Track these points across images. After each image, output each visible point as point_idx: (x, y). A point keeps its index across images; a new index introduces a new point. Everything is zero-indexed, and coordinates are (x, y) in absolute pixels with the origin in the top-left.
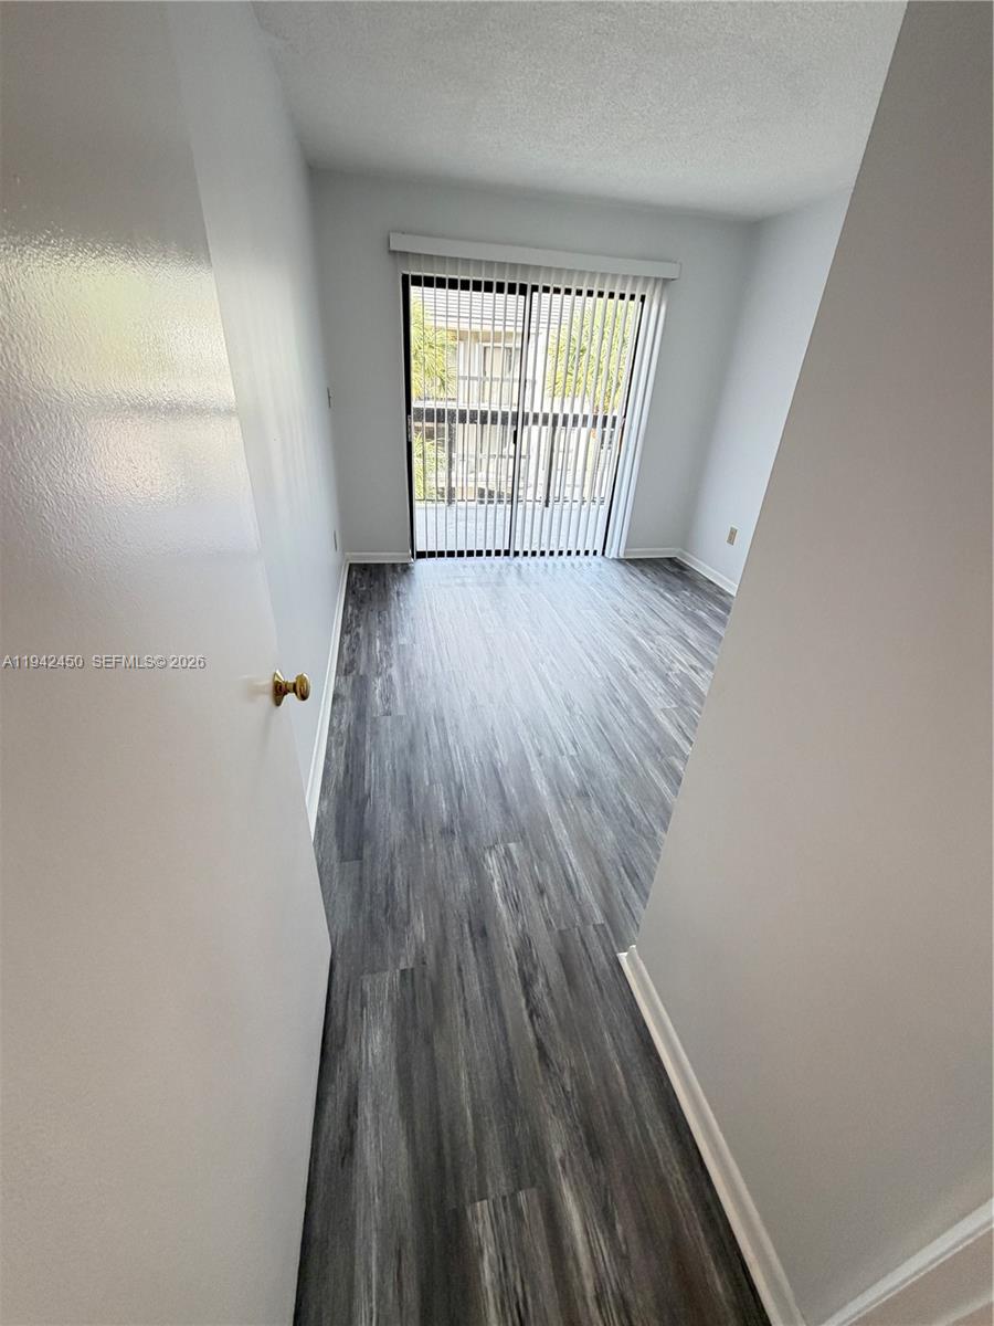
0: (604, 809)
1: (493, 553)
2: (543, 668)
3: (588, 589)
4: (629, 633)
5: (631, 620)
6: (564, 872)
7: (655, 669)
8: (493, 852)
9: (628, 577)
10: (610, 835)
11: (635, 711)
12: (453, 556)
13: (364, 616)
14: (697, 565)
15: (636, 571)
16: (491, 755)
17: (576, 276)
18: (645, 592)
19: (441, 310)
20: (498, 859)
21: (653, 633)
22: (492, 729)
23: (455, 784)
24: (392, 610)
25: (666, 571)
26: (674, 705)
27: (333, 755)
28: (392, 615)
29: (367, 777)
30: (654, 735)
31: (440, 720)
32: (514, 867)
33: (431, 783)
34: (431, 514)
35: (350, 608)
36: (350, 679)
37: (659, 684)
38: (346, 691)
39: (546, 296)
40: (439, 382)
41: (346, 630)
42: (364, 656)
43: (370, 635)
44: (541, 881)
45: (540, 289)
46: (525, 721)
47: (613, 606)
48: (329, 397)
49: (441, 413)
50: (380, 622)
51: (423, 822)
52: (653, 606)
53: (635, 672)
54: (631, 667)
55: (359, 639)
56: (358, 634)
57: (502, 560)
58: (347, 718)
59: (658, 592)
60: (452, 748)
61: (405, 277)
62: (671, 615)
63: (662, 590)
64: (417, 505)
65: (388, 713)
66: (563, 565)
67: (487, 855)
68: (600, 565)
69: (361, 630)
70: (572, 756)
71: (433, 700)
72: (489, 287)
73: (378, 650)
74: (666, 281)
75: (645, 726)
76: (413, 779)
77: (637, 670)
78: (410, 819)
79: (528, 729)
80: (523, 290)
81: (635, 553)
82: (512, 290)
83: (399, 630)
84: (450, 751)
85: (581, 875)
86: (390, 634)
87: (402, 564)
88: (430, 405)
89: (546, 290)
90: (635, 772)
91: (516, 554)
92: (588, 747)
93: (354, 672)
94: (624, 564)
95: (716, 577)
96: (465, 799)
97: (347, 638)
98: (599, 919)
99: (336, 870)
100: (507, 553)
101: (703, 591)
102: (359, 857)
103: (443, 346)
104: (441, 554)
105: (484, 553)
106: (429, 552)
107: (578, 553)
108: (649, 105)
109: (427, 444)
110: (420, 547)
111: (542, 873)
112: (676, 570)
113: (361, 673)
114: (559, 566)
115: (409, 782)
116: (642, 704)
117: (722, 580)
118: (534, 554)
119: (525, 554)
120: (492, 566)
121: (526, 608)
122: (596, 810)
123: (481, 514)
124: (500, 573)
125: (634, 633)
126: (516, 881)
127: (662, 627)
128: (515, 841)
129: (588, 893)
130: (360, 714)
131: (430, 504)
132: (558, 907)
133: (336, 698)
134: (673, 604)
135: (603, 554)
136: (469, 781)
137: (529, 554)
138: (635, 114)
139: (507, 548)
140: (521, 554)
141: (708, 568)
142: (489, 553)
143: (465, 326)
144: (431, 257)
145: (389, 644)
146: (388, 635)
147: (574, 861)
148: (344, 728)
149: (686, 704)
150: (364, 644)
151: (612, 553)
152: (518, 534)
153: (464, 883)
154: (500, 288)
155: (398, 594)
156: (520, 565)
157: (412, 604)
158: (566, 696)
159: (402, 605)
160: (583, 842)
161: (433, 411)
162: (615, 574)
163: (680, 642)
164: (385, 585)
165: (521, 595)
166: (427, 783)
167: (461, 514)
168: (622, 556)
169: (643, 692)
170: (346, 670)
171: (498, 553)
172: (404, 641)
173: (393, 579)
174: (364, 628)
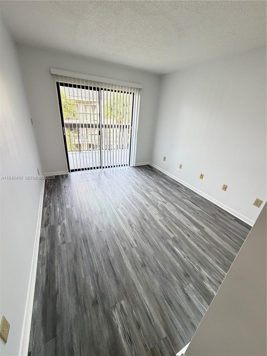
0: (152, 271)
1: (96, 168)
2: (119, 210)
3: (127, 178)
4: (142, 192)
5: (143, 187)
6: (146, 311)
7: (153, 204)
8: (116, 309)
9: (138, 172)
10: (157, 284)
11: (152, 223)
12: (83, 170)
13: (52, 197)
14: (155, 166)
15: (139, 170)
16: (107, 254)
17: (114, 86)
18: (144, 177)
19: (72, 94)
20: (118, 312)
21: (149, 191)
22: (106, 241)
23: (95, 273)
24: (63, 194)
25: (148, 169)
26: (163, 218)
27: (40, 271)
28: (63, 196)
29: (56, 281)
30: (160, 232)
31: (86, 241)
32: (125, 315)
33: (85, 276)
34: (74, 155)
35: (46, 195)
36: (47, 228)
37: (156, 210)
38: (46, 235)
39: (105, 92)
40: (73, 114)
41: (45, 205)
42: (53, 216)
43: (55, 206)
44: (138, 320)
45: (104, 89)
46: (117, 235)
47: (136, 183)
48: (32, 122)
49: (75, 125)
50: (58, 199)
51: (84, 301)
52: (147, 182)
53: (148, 207)
54: (146, 205)
55: (50, 209)
56: (50, 207)
57: (99, 170)
58: (47, 249)
59: (147, 176)
60: (92, 255)
61: (58, 83)
62: (153, 184)
63: (148, 176)
64: (68, 153)
65: (64, 243)
66: (118, 170)
67: (113, 312)
68: (129, 169)
69: (51, 205)
70: (136, 247)
71: (81, 232)
72: (87, 88)
73: (58, 213)
74: (140, 89)
75: (156, 228)
76: (77, 277)
77: (148, 206)
78: (78, 301)
79: (119, 239)
80: (98, 89)
81: (138, 164)
82: (95, 89)
83: (66, 202)
84: (91, 256)
85: (152, 309)
86: (63, 205)
87: (65, 175)
88: (70, 122)
89: (105, 90)
90: (158, 249)
91: (103, 167)
92: (141, 242)
93: (49, 224)
94: (136, 168)
95: (161, 170)
96: (100, 281)
97: (45, 209)
98: (164, 335)
99: (43, 350)
100: (100, 167)
101: (158, 174)
102: (55, 336)
103: (73, 104)
104: (79, 170)
105: (93, 168)
106: (75, 170)
107: (122, 165)
108: (137, 34)
109: (71, 132)
110: (71, 168)
111: (137, 315)
112: (150, 168)
113: (52, 224)
114: (117, 170)
115: (75, 278)
116: (153, 219)
117: (163, 171)
118: (109, 167)
119: (106, 167)
120: (96, 173)
121: (110, 187)
122: (150, 272)
123: (91, 154)
124: (99, 175)
125: (144, 192)
126: (128, 324)
127: (152, 189)
128: (123, 299)
129: (157, 320)
130: (52, 246)
131: (73, 152)
132: (147, 334)
133: (41, 239)
134: (153, 180)
135: (129, 165)
136: (100, 271)
137: (108, 167)
138: (132, 37)
139: (100, 166)
140: (105, 167)
141: (158, 167)
142: (94, 168)
143: (80, 99)
144: (66, 77)
145: (62, 209)
146: (62, 205)
147: (147, 302)
148: (45, 254)
149: (166, 217)
150: (52, 211)
151: (132, 165)
152: (103, 160)
153: (106, 334)
154: (91, 88)
155: (65, 187)
156: (105, 171)
157: (70, 190)
158: (129, 221)
159: (66, 191)
160: (149, 290)
161: (72, 124)
162: (134, 172)
163: (158, 193)
164: (59, 184)
165: (107, 182)
166: (84, 277)
167: (85, 155)
168: (135, 166)
169: (152, 214)
170: (45, 224)
171: (98, 168)
172: (68, 206)
173: (63, 181)
174: (52, 204)
